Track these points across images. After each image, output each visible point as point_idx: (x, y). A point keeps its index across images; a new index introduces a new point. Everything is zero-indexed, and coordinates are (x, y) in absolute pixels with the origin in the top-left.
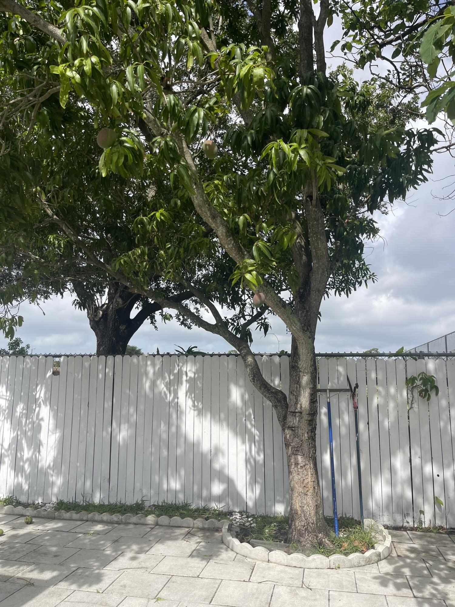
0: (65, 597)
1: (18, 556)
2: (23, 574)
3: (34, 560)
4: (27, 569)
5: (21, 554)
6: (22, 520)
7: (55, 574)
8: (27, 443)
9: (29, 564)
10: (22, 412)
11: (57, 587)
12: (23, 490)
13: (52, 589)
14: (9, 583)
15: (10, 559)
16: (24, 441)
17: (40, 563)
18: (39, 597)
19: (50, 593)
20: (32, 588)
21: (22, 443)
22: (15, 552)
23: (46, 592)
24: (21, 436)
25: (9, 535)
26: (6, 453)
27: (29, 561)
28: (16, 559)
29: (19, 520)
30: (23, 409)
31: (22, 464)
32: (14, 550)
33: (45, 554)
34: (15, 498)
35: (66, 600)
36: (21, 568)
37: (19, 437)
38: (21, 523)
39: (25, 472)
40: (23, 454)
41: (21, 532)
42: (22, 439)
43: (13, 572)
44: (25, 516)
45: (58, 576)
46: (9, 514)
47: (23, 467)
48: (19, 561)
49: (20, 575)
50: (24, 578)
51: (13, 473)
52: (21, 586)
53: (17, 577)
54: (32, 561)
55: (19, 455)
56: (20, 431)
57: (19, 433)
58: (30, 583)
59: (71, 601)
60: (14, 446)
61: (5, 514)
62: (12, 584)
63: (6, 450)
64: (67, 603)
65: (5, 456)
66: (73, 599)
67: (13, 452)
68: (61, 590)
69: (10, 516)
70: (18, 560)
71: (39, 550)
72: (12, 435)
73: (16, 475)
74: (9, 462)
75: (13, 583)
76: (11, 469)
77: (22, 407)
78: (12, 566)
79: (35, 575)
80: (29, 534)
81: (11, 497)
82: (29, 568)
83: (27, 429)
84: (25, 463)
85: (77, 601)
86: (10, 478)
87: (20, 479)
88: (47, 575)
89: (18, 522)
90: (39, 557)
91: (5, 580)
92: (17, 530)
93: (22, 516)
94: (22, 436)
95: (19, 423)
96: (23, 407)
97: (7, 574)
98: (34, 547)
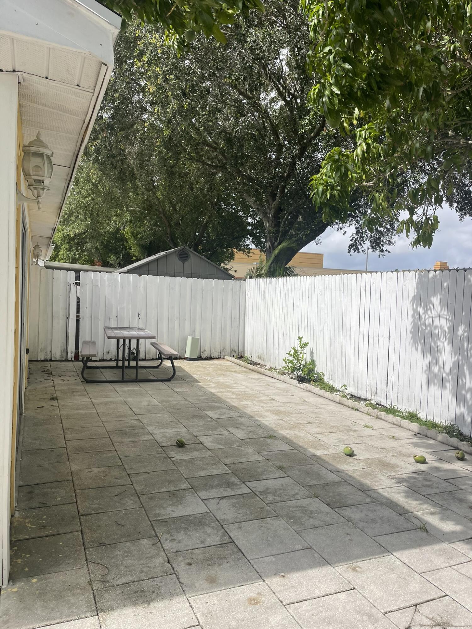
0: (455, 563)
1: (429, 491)
2: (423, 514)
3: (444, 503)
4: (430, 509)
5: (434, 491)
6: (453, 453)
7: (458, 528)
8: (469, 369)
9: (435, 504)
10: (463, 335)
11: (452, 545)
12: (466, 422)
13: (445, 545)
14: (403, 518)
15: (419, 492)
16: (465, 368)
17: (448, 509)
18: (425, 549)
19: (440, 550)
20: (424, 534)
21: (463, 370)
22: (428, 486)
23: (437, 547)
24: (462, 362)
25: (432, 465)
26: (447, 377)
27: (437, 502)
28: (425, 493)
29: (451, 452)
30: (465, 331)
31: (463, 392)
32: (428, 483)
33: (461, 500)
34: (457, 428)
35: (455, 567)
36: (425, 506)
37: (461, 363)
38: (451, 457)
39: (468, 403)
40: (464, 381)
41: (446, 466)
42: (463, 365)
43: (414, 508)
44: (460, 450)
45: (462, 533)
46: (443, 443)
47: (465, 396)
48: (427, 498)
49: (419, 514)
50: (422, 519)
51: (454, 400)
52: (414, 526)
53: (415, 515)
54: (440, 503)
55: (460, 381)
56: (461, 356)
57: (460, 358)
58: (424, 528)
59: (460, 571)
60: (455, 371)
61: (440, 442)
62: (406, 520)
63: (447, 374)
64: (454, 572)
65: (447, 381)
66: (463, 571)
67: (454, 377)
68: (456, 551)
69: (444, 445)
70: (427, 496)
71: (455, 493)
72: (453, 360)
73: (458, 404)
74: (451, 388)
75: (408, 520)
76: (453, 395)
77: (462, 329)
78: (416, 500)
79: (434, 521)
80: (453, 471)
81: (453, 425)
82: (433, 510)
83: (469, 355)
84: (467, 392)
85: (467, 574)
86: (452, 405)
87: (462, 409)
88: (449, 526)
89: (450, 454)
90: (451, 501)
91: (401, 513)
92: (441, 463)
93: (457, 448)
94: (464, 361)
95: (461, 346)
96: (464, 330)
97: (407, 507)
98: (452, 488)
